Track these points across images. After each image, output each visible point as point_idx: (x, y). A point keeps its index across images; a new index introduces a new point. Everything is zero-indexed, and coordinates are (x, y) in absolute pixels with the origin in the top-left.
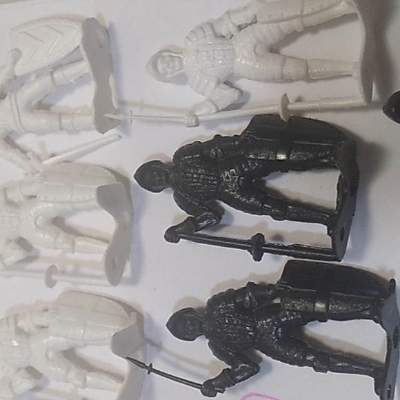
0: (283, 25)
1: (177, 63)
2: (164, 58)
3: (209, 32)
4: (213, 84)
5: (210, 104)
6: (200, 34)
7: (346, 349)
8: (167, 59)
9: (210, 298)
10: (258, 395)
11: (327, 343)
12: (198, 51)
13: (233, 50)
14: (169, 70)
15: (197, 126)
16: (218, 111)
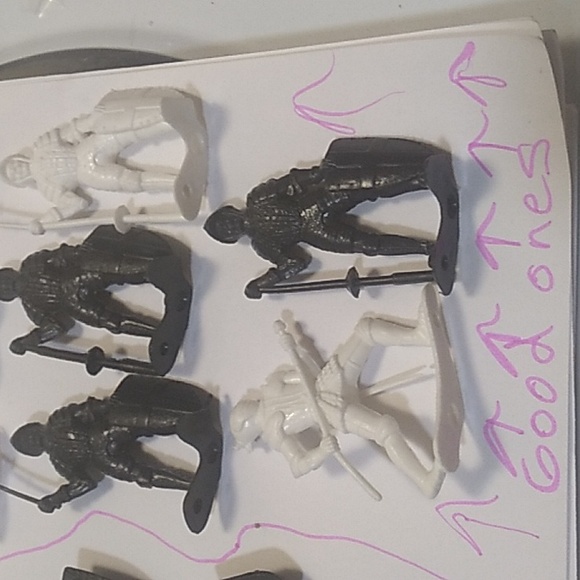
0: (121, 137)
1: (24, 169)
2: (13, 162)
3: (54, 139)
4: (59, 191)
5: (54, 212)
6: (46, 141)
7: (177, 466)
8: (16, 165)
9: (59, 408)
10: (100, 513)
11: (162, 460)
12: (42, 158)
13: (76, 158)
14: (17, 176)
15: (42, 234)
16: (63, 220)
